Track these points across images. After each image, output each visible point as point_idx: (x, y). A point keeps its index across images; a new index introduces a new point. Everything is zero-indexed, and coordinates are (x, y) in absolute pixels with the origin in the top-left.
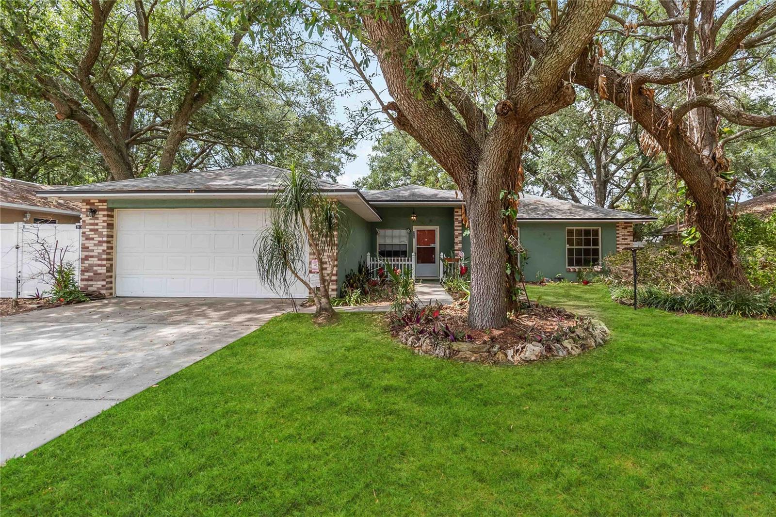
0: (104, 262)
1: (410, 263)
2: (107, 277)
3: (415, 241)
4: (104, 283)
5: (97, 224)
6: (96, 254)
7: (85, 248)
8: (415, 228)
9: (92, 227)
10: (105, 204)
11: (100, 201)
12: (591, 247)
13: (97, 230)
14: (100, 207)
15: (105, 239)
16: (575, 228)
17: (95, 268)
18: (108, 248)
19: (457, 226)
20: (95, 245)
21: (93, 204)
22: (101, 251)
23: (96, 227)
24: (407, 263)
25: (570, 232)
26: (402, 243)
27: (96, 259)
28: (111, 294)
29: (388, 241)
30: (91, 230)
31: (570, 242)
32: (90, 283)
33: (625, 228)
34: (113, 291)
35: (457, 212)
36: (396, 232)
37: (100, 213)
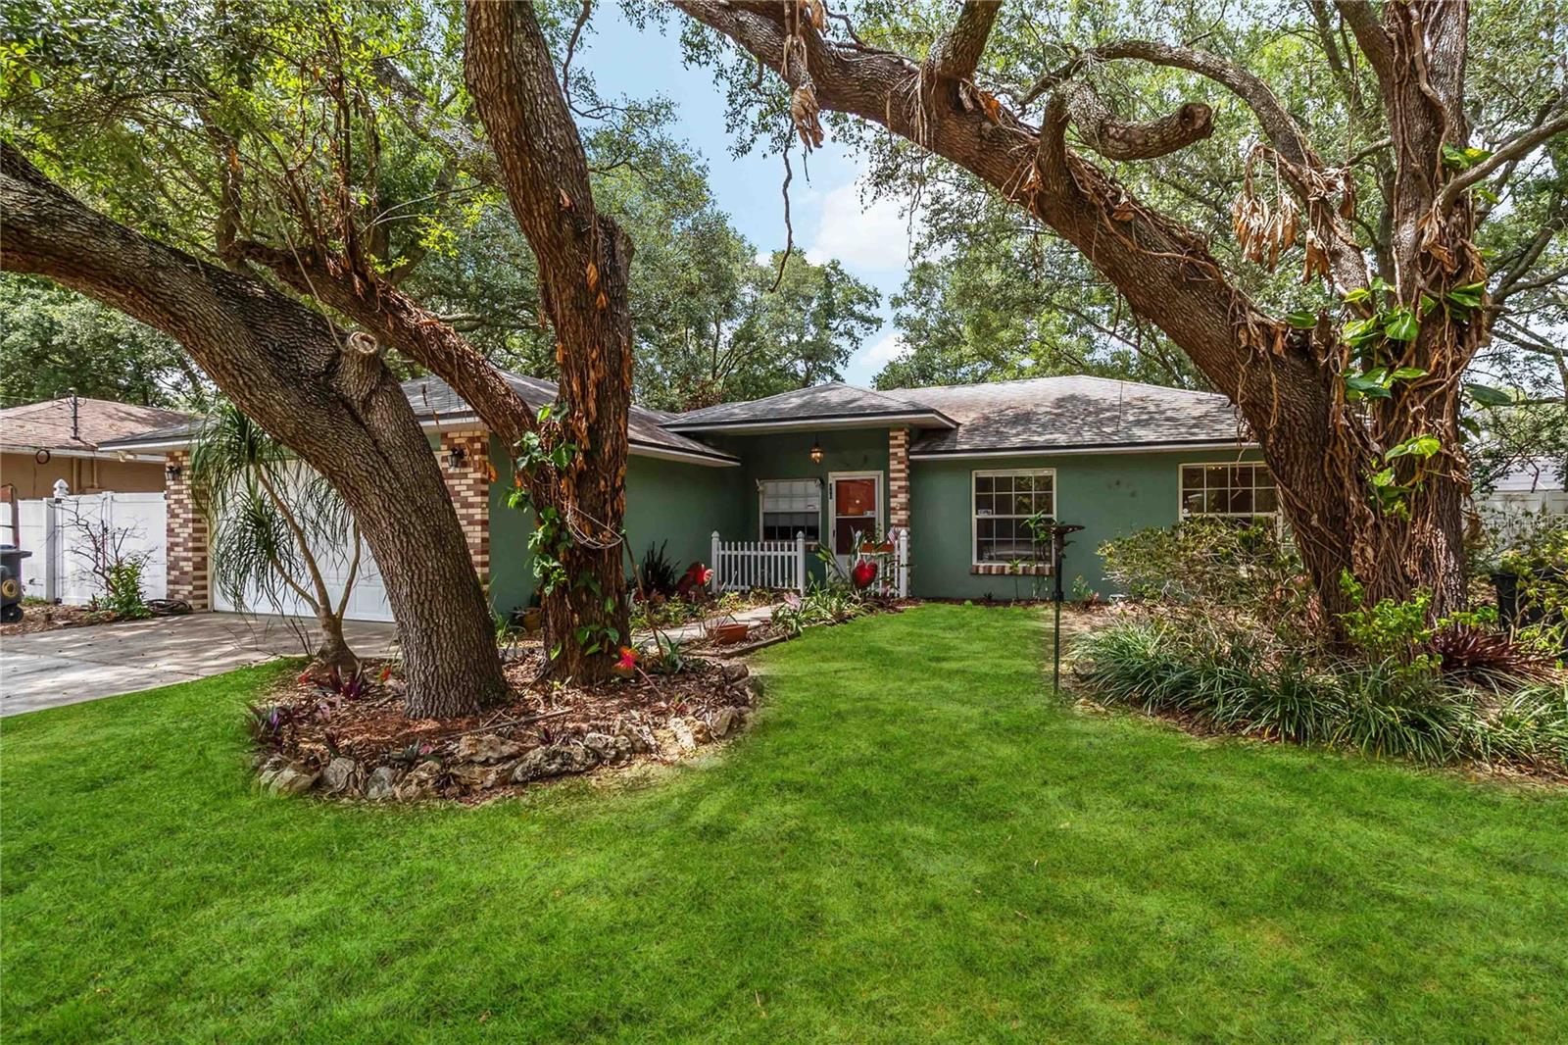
0: (190, 554)
1: (792, 553)
2: (195, 578)
3: (832, 504)
4: (190, 588)
5: (181, 492)
6: (182, 540)
7: (170, 531)
8: (833, 477)
9: (177, 497)
10: (189, 457)
11: (184, 454)
13: (182, 501)
14: (184, 463)
15: (190, 516)
16: (1205, 466)
17: (182, 564)
18: (195, 530)
19: (895, 471)
20: (181, 526)
21: (178, 458)
22: (187, 535)
23: (181, 497)
24: (787, 553)
25: (1192, 477)
26: (810, 509)
27: (182, 549)
28: (205, 606)
29: (784, 506)
30: (176, 502)
31: (1192, 502)
32: (177, 587)
34: (209, 601)
35: (896, 438)
36: (799, 486)
37: (185, 472)
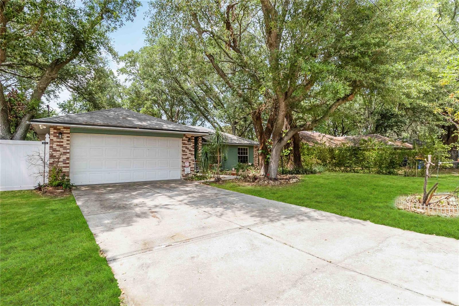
0: (68, 165)
5: (62, 142)
6: (62, 160)
7: (52, 156)
9: (59, 144)
10: (69, 130)
11: (65, 128)
12: (246, 155)
13: (62, 145)
14: (64, 132)
15: (68, 151)
16: (240, 147)
20: (61, 155)
21: (60, 129)
22: (65, 158)
23: (61, 144)
25: (239, 149)
27: (62, 163)
30: (57, 145)
31: (239, 153)
33: (256, 148)
35: (200, 139)
37: (64, 135)
